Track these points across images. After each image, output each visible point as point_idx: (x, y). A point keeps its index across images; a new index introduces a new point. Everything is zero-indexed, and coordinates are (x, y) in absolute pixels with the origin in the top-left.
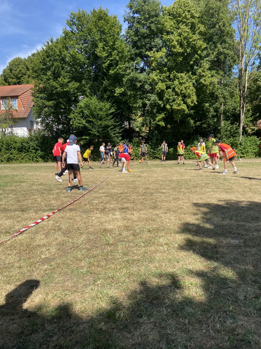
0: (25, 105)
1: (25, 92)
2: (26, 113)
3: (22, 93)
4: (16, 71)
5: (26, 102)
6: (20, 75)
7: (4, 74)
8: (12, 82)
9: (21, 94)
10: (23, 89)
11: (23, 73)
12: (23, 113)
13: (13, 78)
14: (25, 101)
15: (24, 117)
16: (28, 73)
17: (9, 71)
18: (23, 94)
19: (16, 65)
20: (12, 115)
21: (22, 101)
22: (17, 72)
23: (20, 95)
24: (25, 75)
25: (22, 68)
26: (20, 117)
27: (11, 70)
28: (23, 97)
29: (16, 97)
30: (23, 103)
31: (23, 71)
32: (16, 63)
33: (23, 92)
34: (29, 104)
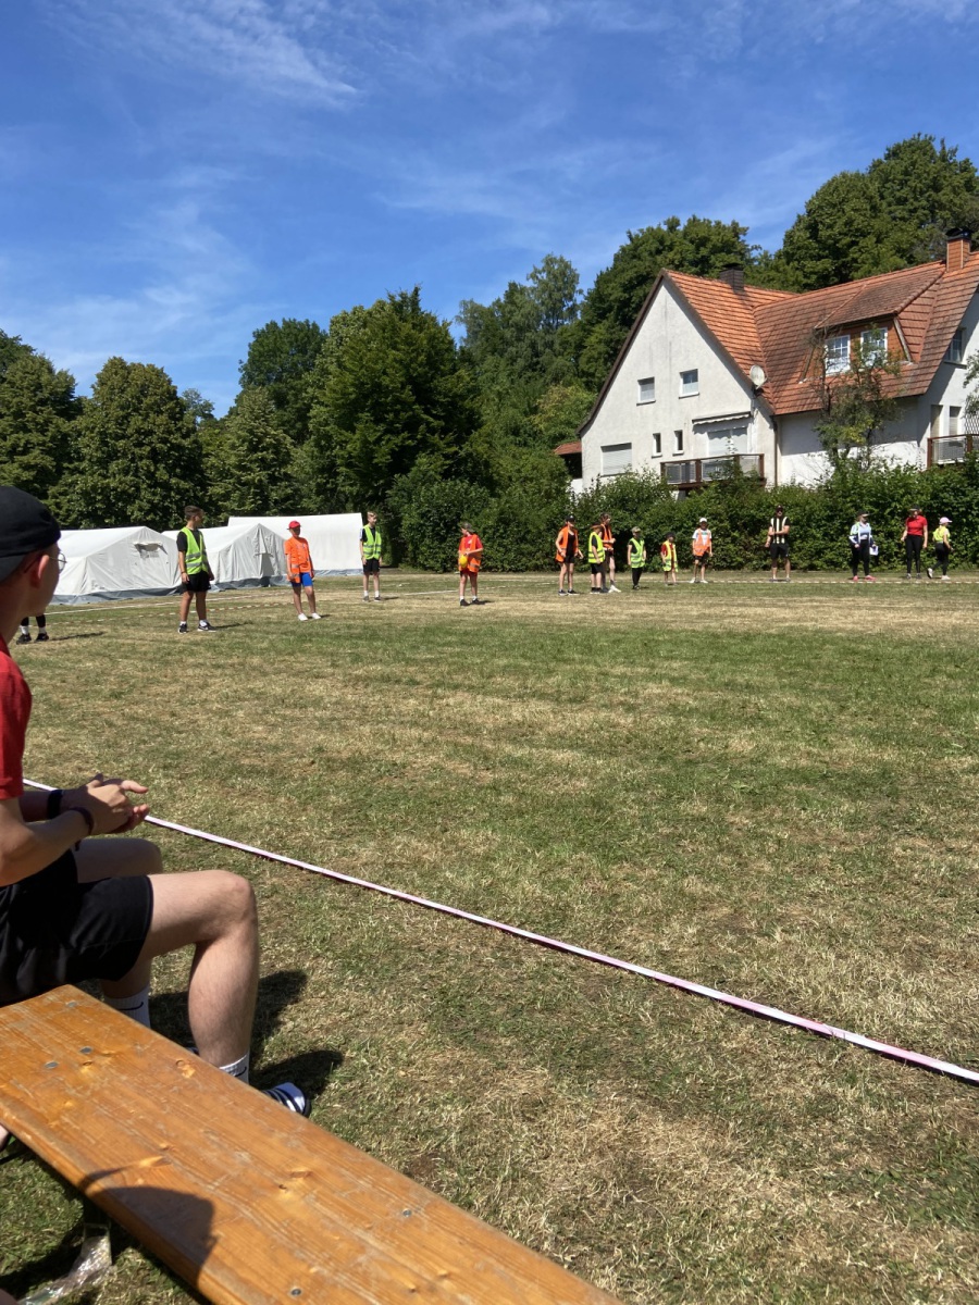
0: (914, 348)
1: (919, 296)
2: (921, 378)
3: (907, 301)
4: (830, 227)
5: (923, 333)
6: (848, 240)
7: (789, 249)
8: (815, 273)
9: (903, 305)
10: (909, 287)
11: (857, 230)
12: (909, 380)
13: (820, 258)
14: (917, 332)
15: (915, 392)
16: (876, 224)
17: (808, 235)
18: (910, 303)
19: (834, 206)
20: (875, 389)
21: (908, 332)
22: (836, 230)
23: (902, 310)
24: (864, 235)
25: (855, 210)
26: (902, 394)
27: (813, 229)
28: (911, 316)
29: (887, 320)
30: (911, 340)
31: (859, 222)
32: (835, 199)
33: (910, 297)
34: (933, 339)
